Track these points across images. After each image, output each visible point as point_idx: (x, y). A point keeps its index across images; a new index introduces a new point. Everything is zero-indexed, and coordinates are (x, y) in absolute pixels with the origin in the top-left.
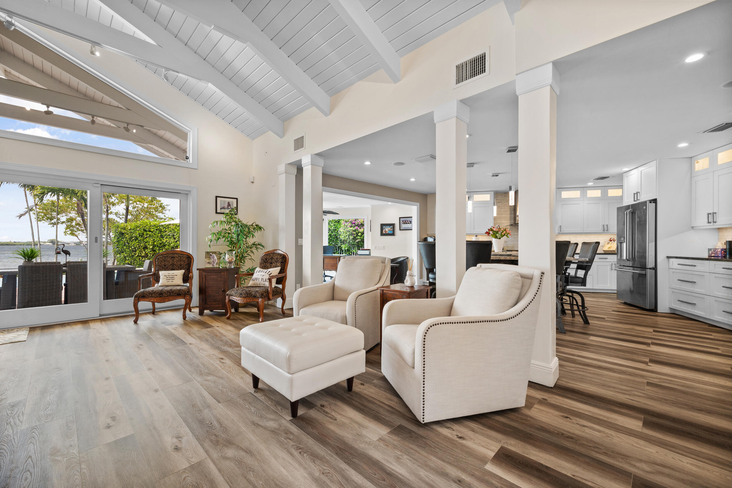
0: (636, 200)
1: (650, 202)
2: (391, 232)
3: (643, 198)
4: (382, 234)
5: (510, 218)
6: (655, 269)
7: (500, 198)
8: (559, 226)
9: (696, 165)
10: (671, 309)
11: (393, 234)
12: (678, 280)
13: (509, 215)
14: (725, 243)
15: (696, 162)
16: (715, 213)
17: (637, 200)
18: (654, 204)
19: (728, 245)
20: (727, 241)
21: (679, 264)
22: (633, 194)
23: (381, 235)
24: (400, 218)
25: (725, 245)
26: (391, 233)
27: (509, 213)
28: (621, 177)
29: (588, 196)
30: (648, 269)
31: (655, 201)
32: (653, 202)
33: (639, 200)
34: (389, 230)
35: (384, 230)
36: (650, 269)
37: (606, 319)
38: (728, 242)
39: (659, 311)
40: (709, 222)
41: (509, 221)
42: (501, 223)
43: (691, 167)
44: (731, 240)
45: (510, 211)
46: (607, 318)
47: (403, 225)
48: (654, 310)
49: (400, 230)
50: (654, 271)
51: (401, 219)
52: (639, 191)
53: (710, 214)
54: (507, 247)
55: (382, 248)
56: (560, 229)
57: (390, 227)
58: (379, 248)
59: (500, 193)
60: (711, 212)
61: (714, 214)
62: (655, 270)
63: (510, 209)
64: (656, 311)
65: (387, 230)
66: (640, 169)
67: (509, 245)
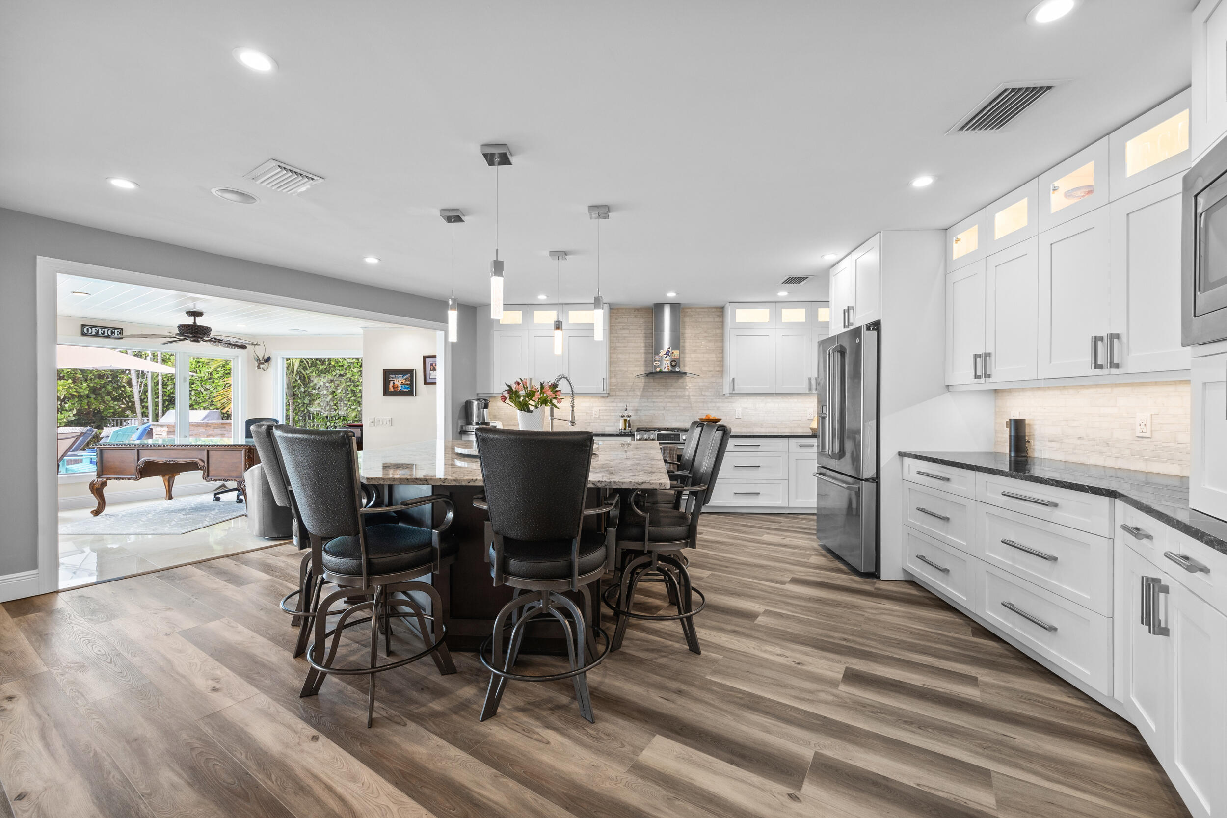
0: (847, 324)
1: (868, 329)
2: (405, 388)
3: (860, 320)
4: (386, 392)
5: (645, 361)
6: (876, 480)
7: (626, 320)
8: (731, 379)
9: (955, 247)
10: (905, 572)
11: (410, 393)
12: (918, 509)
13: (643, 356)
14: (1007, 424)
15: (954, 239)
16: (990, 354)
17: (850, 324)
18: (875, 333)
19: (1012, 429)
20: (1010, 420)
21: (919, 473)
22: (842, 312)
23: (384, 395)
24: (425, 358)
25: (1007, 427)
26: (406, 390)
27: (642, 350)
28: (824, 276)
29: (783, 321)
30: (862, 480)
31: (876, 326)
32: (873, 329)
33: (852, 324)
34: (402, 384)
35: (392, 383)
36: (867, 480)
37: (761, 620)
38: (1012, 422)
39: (884, 575)
40: (977, 377)
41: (643, 368)
42: (627, 372)
43: (946, 251)
44: (1018, 418)
45: (646, 347)
46: (767, 613)
47: (431, 372)
48: (874, 574)
49: (425, 383)
50: (874, 485)
51: (428, 360)
52: (853, 305)
53: (980, 356)
54: (639, 420)
55: (388, 423)
56: (732, 384)
57: (405, 377)
58: (381, 423)
59: (626, 309)
60: (981, 352)
61: (988, 358)
62: (877, 482)
63: (645, 343)
64: (878, 577)
65: (397, 383)
66: (855, 255)
67: (644, 418)
